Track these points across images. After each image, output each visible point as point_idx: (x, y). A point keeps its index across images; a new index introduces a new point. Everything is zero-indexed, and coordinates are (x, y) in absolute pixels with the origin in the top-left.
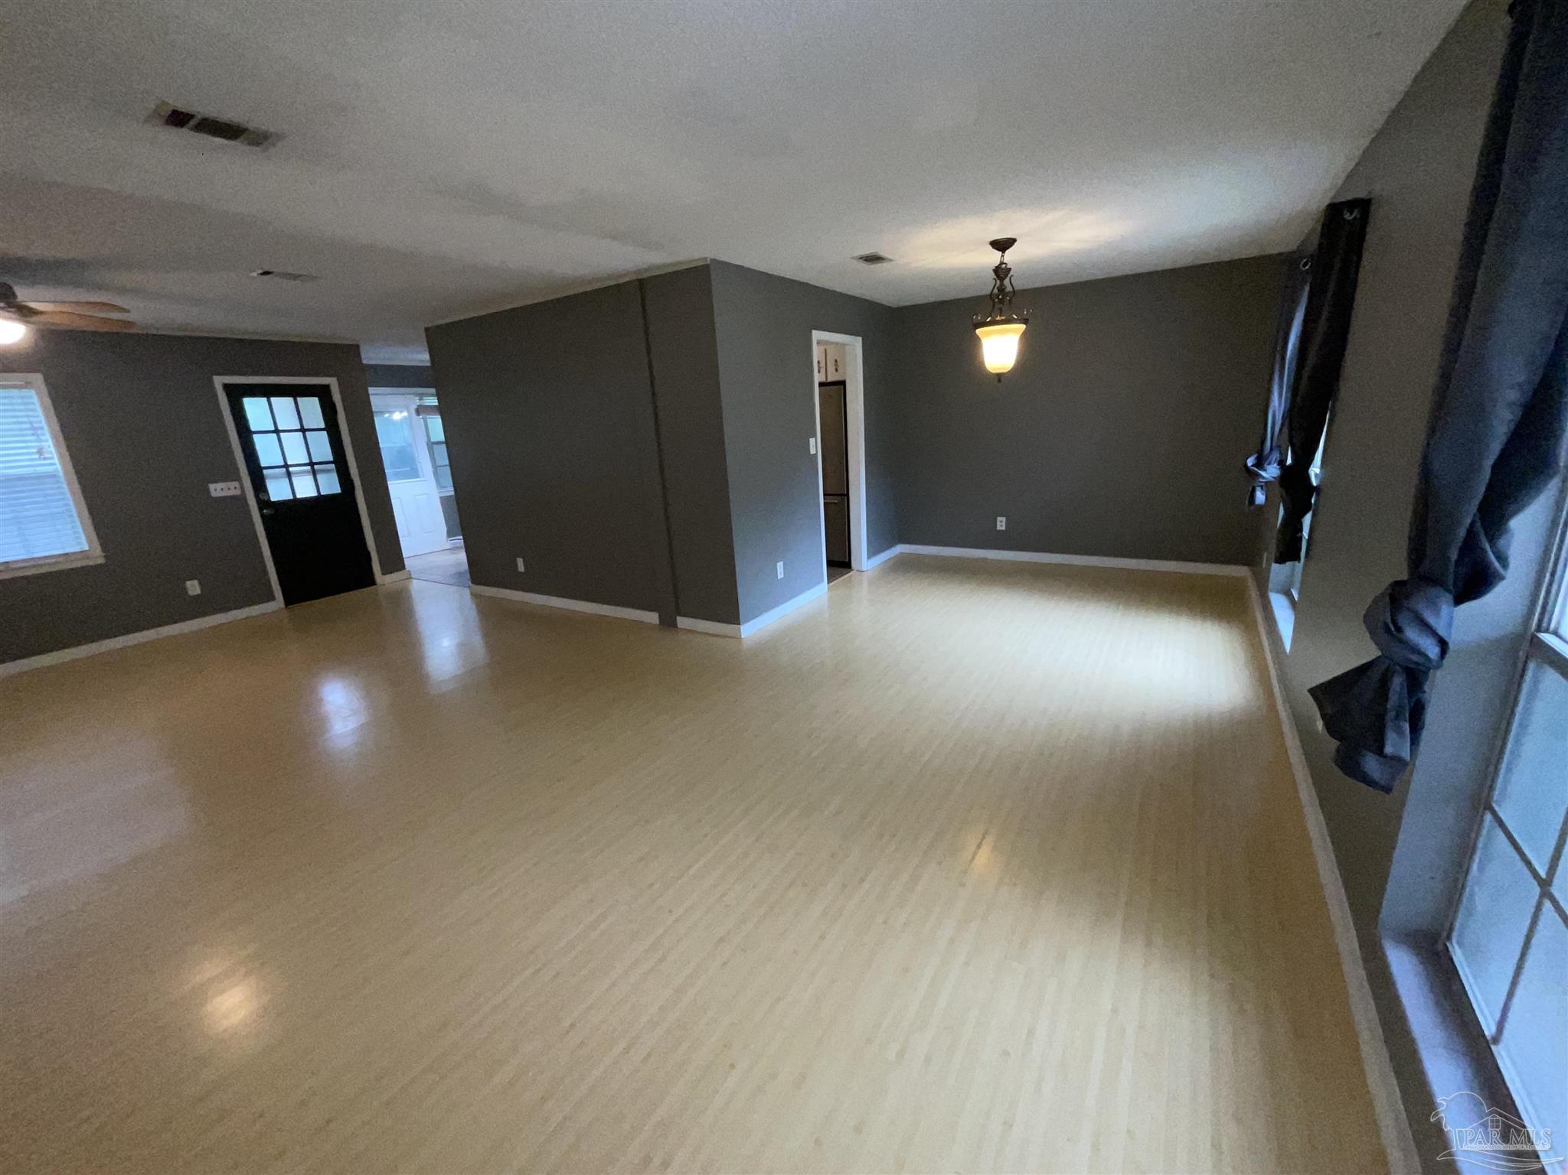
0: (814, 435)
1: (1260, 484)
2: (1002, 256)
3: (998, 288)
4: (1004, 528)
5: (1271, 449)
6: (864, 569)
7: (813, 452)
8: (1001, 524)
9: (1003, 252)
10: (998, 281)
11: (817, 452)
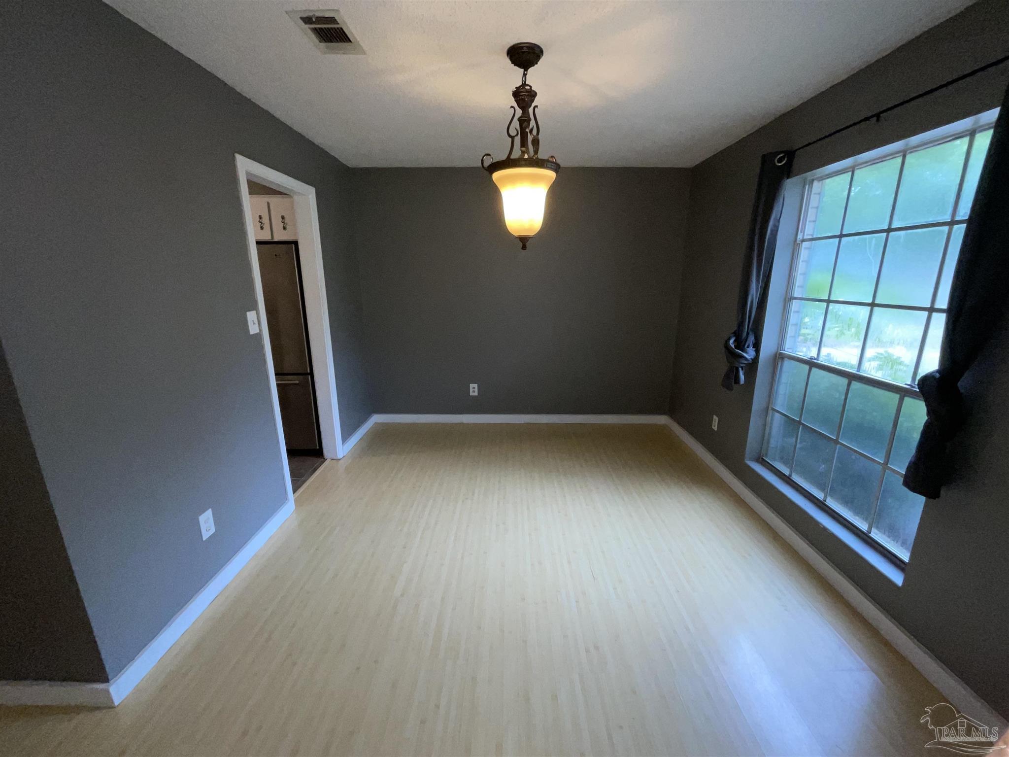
0: (254, 307)
1: (742, 365)
2: (525, 75)
3: (519, 120)
4: (476, 394)
5: (748, 334)
6: (340, 456)
7: (253, 329)
8: (474, 389)
9: (526, 69)
10: (519, 112)
11: (260, 330)
